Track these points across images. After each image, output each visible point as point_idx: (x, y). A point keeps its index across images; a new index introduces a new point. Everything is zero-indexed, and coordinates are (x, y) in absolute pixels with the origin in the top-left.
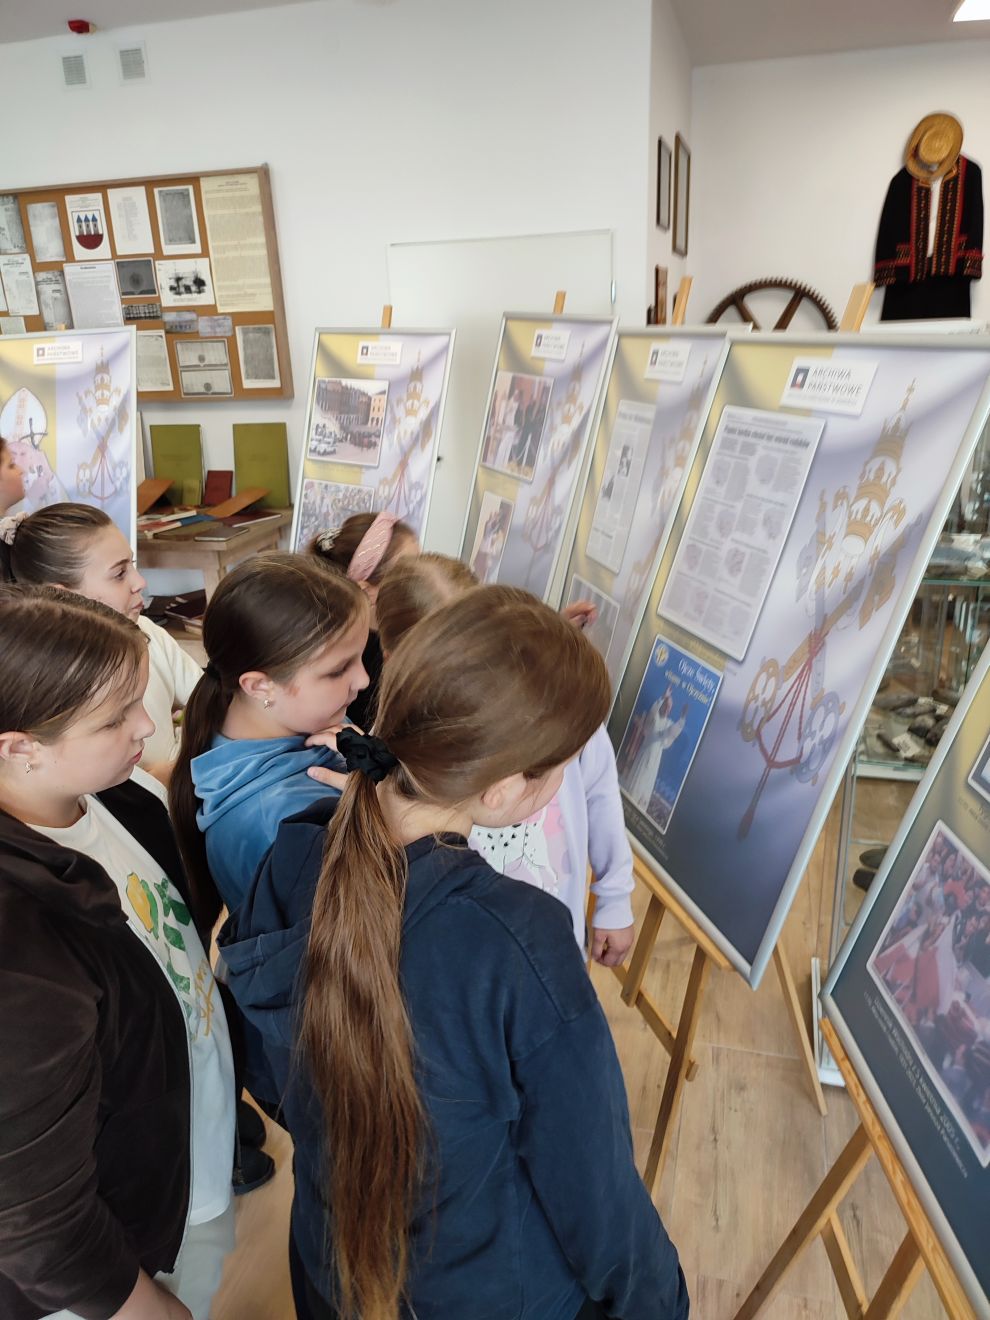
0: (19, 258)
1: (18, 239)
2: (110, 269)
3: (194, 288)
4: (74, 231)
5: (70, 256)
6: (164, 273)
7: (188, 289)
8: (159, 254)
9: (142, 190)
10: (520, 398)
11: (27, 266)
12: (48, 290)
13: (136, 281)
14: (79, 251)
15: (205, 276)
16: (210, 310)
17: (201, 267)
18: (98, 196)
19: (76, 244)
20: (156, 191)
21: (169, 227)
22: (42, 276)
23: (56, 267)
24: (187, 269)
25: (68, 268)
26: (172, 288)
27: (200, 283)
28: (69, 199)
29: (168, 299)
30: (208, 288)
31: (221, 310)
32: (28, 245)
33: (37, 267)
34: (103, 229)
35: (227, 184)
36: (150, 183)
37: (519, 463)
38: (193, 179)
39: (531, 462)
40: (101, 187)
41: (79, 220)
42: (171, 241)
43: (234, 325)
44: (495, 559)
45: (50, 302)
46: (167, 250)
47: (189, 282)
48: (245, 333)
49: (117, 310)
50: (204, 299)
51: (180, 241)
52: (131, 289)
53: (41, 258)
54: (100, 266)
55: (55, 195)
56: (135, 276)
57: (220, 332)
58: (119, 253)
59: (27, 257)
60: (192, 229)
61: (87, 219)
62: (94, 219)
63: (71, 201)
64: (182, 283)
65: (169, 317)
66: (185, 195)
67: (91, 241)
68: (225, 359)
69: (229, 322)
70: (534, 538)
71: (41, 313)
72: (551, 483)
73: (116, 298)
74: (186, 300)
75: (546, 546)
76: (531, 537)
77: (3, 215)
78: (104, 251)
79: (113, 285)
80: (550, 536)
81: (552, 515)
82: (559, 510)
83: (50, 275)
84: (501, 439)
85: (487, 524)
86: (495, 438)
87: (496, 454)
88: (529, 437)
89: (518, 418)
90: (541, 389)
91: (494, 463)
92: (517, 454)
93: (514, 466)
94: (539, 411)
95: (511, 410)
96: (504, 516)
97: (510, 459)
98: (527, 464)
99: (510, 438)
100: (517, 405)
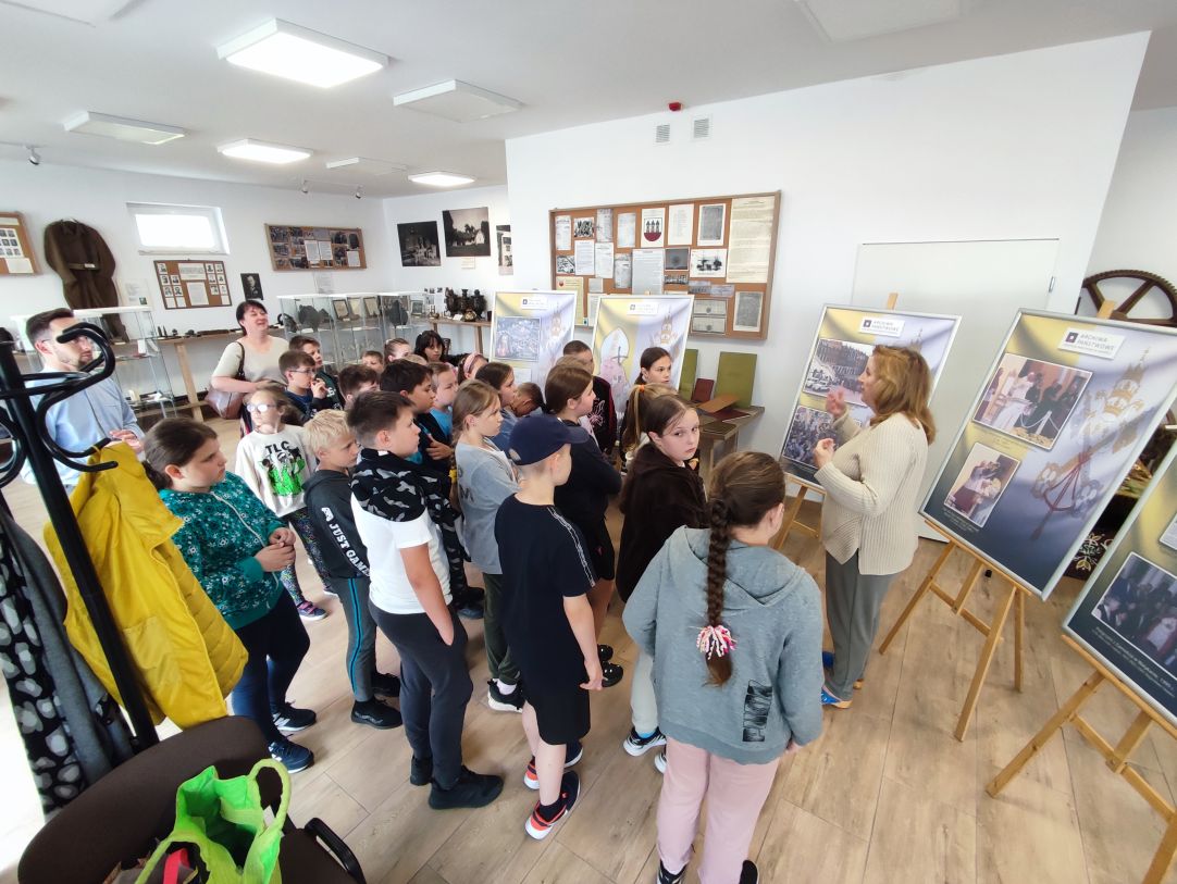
0: (607, 245)
1: (609, 234)
2: (662, 253)
3: (713, 267)
4: (644, 230)
5: (638, 245)
6: (695, 257)
7: (709, 267)
8: (695, 245)
9: (692, 206)
10: (1039, 377)
11: (612, 250)
12: (620, 264)
13: (676, 261)
14: (645, 242)
15: (723, 260)
16: (721, 281)
17: (721, 254)
18: (664, 209)
19: (643, 238)
20: (701, 207)
21: (706, 229)
22: (619, 256)
23: (629, 251)
24: (710, 255)
25: (635, 252)
26: (699, 266)
27: (718, 264)
28: (644, 211)
29: (694, 272)
30: (723, 268)
31: (728, 281)
32: (614, 238)
33: (617, 250)
34: (662, 229)
35: (752, 202)
36: (697, 203)
37: (1031, 431)
38: (728, 200)
39: (1050, 433)
40: (666, 205)
41: (648, 223)
42: (704, 237)
43: (736, 290)
44: (988, 500)
45: (621, 271)
46: (701, 243)
47: (710, 263)
48: (741, 296)
49: (661, 278)
50: (719, 274)
51: (711, 238)
52: (671, 266)
53: (620, 246)
54: (655, 251)
55: (636, 209)
56: (677, 259)
57: (725, 294)
58: (669, 244)
59: (612, 244)
60: (721, 231)
61: (653, 223)
62: (658, 223)
63: (645, 212)
64: (708, 263)
65: (693, 284)
66: (720, 210)
67: (652, 236)
68: (724, 312)
69: (732, 289)
70: (1052, 497)
71: (614, 278)
72: (1084, 457)
73: (661, 271)
74: (707, 274)
75: (1072, 511)
76: (1044, 496)
77: (603, 220)
78: (660, 242)
79: (661, 263)
80: (1078, 502)
81: (1083, 487)
82: (1095, 484)
83: (624, 256)
84: (1004, 407)
85: (976, 467)
86: (995, 404)
87: (995, 417)
88: (1049, 413)
89: (1031, 395)
90: (1071, 378)
91: (992, 423)
92: (1028, 423)
93: (1022, 431)
94: (1065, 394)
95: (1022, 387)
96: (1003, 467)
97: (1017, 424)
98: (1042, 434)
99: (1017, 409)
100: (1031, 384)
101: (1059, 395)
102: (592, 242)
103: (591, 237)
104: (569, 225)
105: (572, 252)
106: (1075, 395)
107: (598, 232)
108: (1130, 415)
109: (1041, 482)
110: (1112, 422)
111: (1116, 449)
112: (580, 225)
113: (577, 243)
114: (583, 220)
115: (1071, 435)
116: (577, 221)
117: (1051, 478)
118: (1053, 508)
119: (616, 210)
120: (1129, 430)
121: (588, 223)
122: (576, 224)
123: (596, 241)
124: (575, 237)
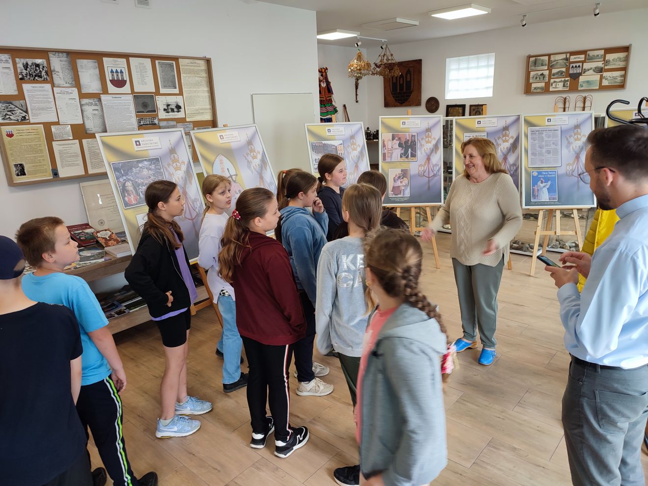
0: (70, 90)
1: (69, 78)
2: (131, 97)
3: (175, 110)
4: (109, 77)
5: (105, 91)
6: (161, 102)
7: (173, 110)
8: (158, 92)
9: (149, 60)
10: (399, 139)
11: (76, 95)
12: (89, 109)
13: (145, 105)
14: (111, 88)
15: (181, 104)
16: (182, 121)
17: (179, 100)
18: (124, 60)
19: (109, 85)
20: (157, 62)
21: (164, 80)
22: (85, 101)
23: (96, 96)
24: (172, 100)
25: (103, 97)
26: (165, 110)
27: (178, 107)
28: (105, 59)
29: (162, 115)
30: (182, 110)
31: (188, 120)
32: (77, 82)
33: (82, 96)
34: (126, 77)
35: (192, 63)
36: (153, 58)
37: (407, 157)
38: (176, 59)
39: (413, 155)
40: (126, 56)
41: (112, 71)
42: (165, 87)
44: (406, 186)
45: (90, 116)
46: (162, 91)
47: (173, 107)
49: (134, 121)
50: (181, 115)
51: (169, 87)
52: (141, 110)
53: (84, 91)
54: (123, 97)
55: (98, 56)
56: (144, 103)
58: (136, 90)
59: (75, 90)
60: (175, 82)
61: (117, 72)
62: (121, 72)
64: (171, 107)
65: (163, 124)
66: (172, 66)
67: (119, 83)
68: (190, 144)
69: (191, 125)
70: (426, 174)
71: (84, 124)
72: (429, 159)
73: (133, 114)
74: (172, 115)
75: (434, 175)
76: (424, 175)
77: (58, 64)
78: (127, 88)
79: (132, 107)
80: (435, 172)
81: (433, 167)
82: (436, 165)
83: (91, 101)
84: (392, 153)
85: (394, 178)
86: (388, 153)
87: (391, 157)
88: (410, 149)
89: (400, 145)
90: (411, 136)
91: (391, 160)
92: (405, 154)
93: (404, 158)
94: (411, 143)
95: (395, 143)
96: (404, 173)
97: (401, 157)
98: (411, 156)
99: (398, 151)
100: (398, 142)
101: (409, 142)
102: (48, 86)
103: (45, 81)
104: (11, 65)
105: (21, 95)
106: (415, 141)
107: (54, 76)
108: (434, 142)
109: (420, 172)
110: (430, 146)
111: (436, 153)
112: (26, 66)
113: (26, 87)
114: (30, 61)
115: (421, 153)
116: (20, 63)
117: (423, 169)
118: (429, 177)
119: (74, 56)
120: (436, 146)
121: (38, 65)
122: (20, 66)
123: (53, 86)
124: (21, 80)
